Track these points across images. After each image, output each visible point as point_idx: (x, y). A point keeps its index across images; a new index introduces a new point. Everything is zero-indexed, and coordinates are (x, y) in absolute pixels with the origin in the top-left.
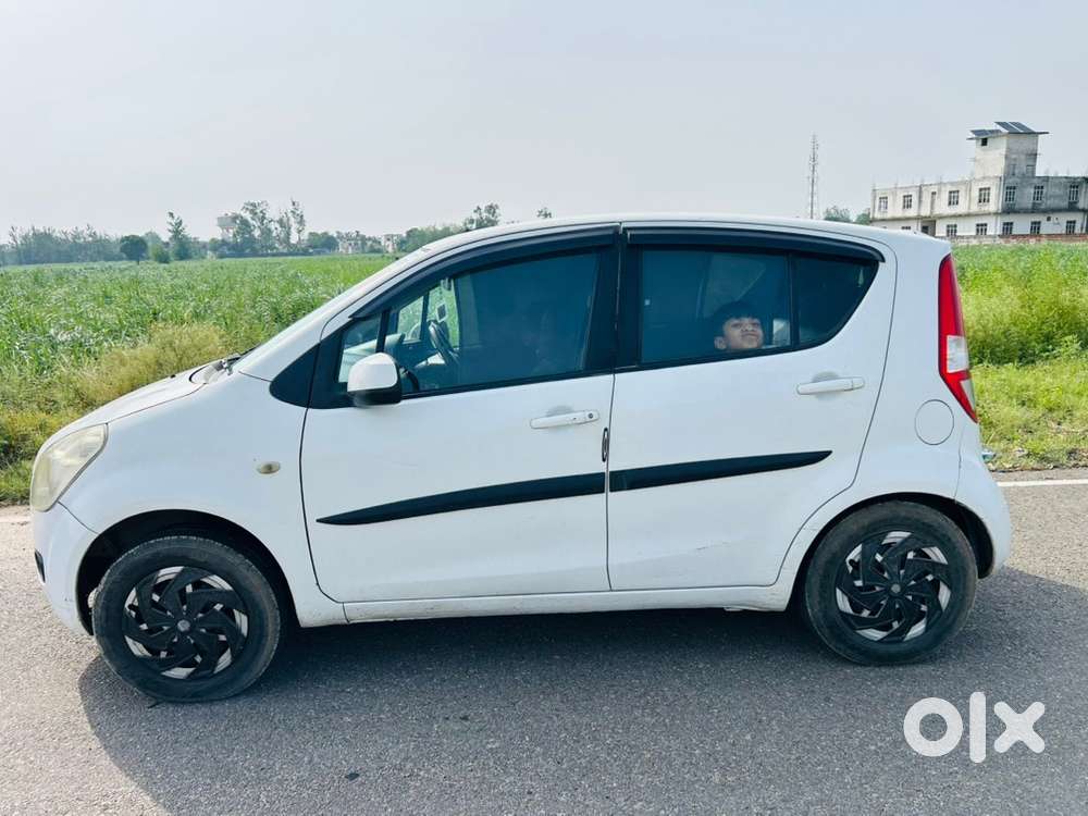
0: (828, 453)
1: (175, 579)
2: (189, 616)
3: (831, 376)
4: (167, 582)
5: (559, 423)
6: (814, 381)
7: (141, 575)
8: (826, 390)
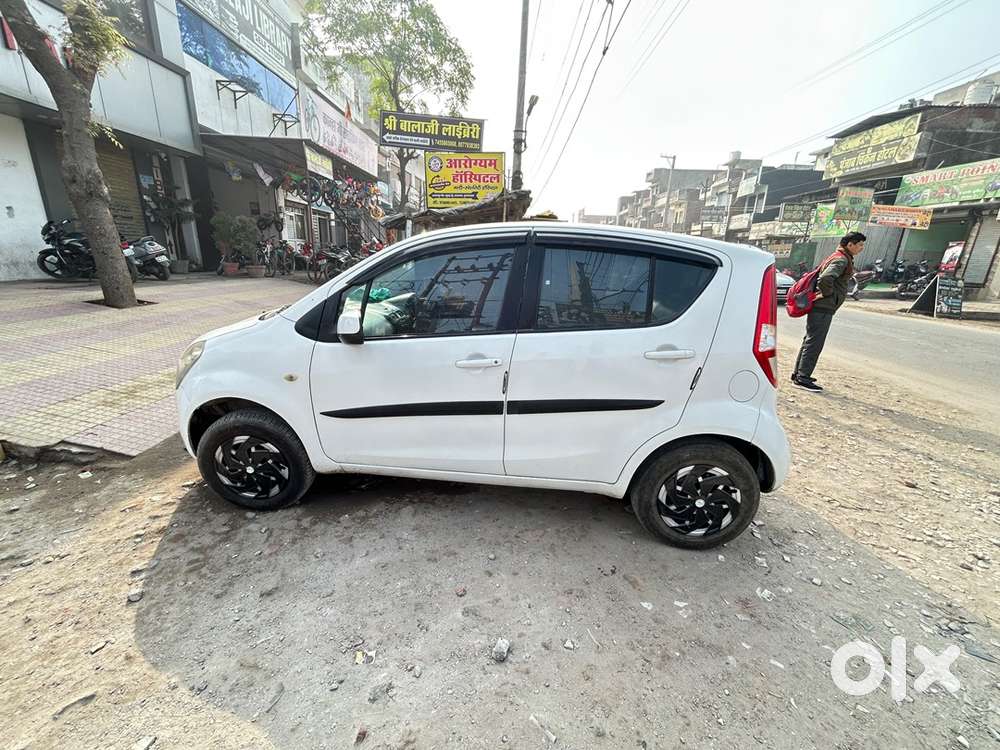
0: (661, 402)
1: (244, 444)
2: (253, 464)
3: (672, 348)
4: (240, 444)
5: (476, 364)
6: (658, 350)
7: (225, 438)
8: (668, 357)
